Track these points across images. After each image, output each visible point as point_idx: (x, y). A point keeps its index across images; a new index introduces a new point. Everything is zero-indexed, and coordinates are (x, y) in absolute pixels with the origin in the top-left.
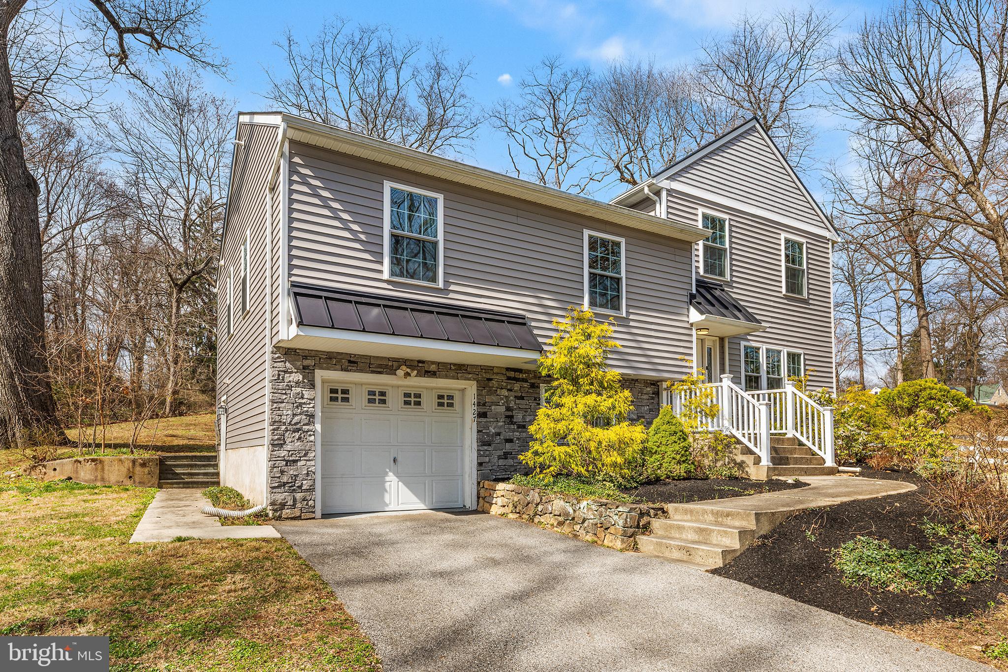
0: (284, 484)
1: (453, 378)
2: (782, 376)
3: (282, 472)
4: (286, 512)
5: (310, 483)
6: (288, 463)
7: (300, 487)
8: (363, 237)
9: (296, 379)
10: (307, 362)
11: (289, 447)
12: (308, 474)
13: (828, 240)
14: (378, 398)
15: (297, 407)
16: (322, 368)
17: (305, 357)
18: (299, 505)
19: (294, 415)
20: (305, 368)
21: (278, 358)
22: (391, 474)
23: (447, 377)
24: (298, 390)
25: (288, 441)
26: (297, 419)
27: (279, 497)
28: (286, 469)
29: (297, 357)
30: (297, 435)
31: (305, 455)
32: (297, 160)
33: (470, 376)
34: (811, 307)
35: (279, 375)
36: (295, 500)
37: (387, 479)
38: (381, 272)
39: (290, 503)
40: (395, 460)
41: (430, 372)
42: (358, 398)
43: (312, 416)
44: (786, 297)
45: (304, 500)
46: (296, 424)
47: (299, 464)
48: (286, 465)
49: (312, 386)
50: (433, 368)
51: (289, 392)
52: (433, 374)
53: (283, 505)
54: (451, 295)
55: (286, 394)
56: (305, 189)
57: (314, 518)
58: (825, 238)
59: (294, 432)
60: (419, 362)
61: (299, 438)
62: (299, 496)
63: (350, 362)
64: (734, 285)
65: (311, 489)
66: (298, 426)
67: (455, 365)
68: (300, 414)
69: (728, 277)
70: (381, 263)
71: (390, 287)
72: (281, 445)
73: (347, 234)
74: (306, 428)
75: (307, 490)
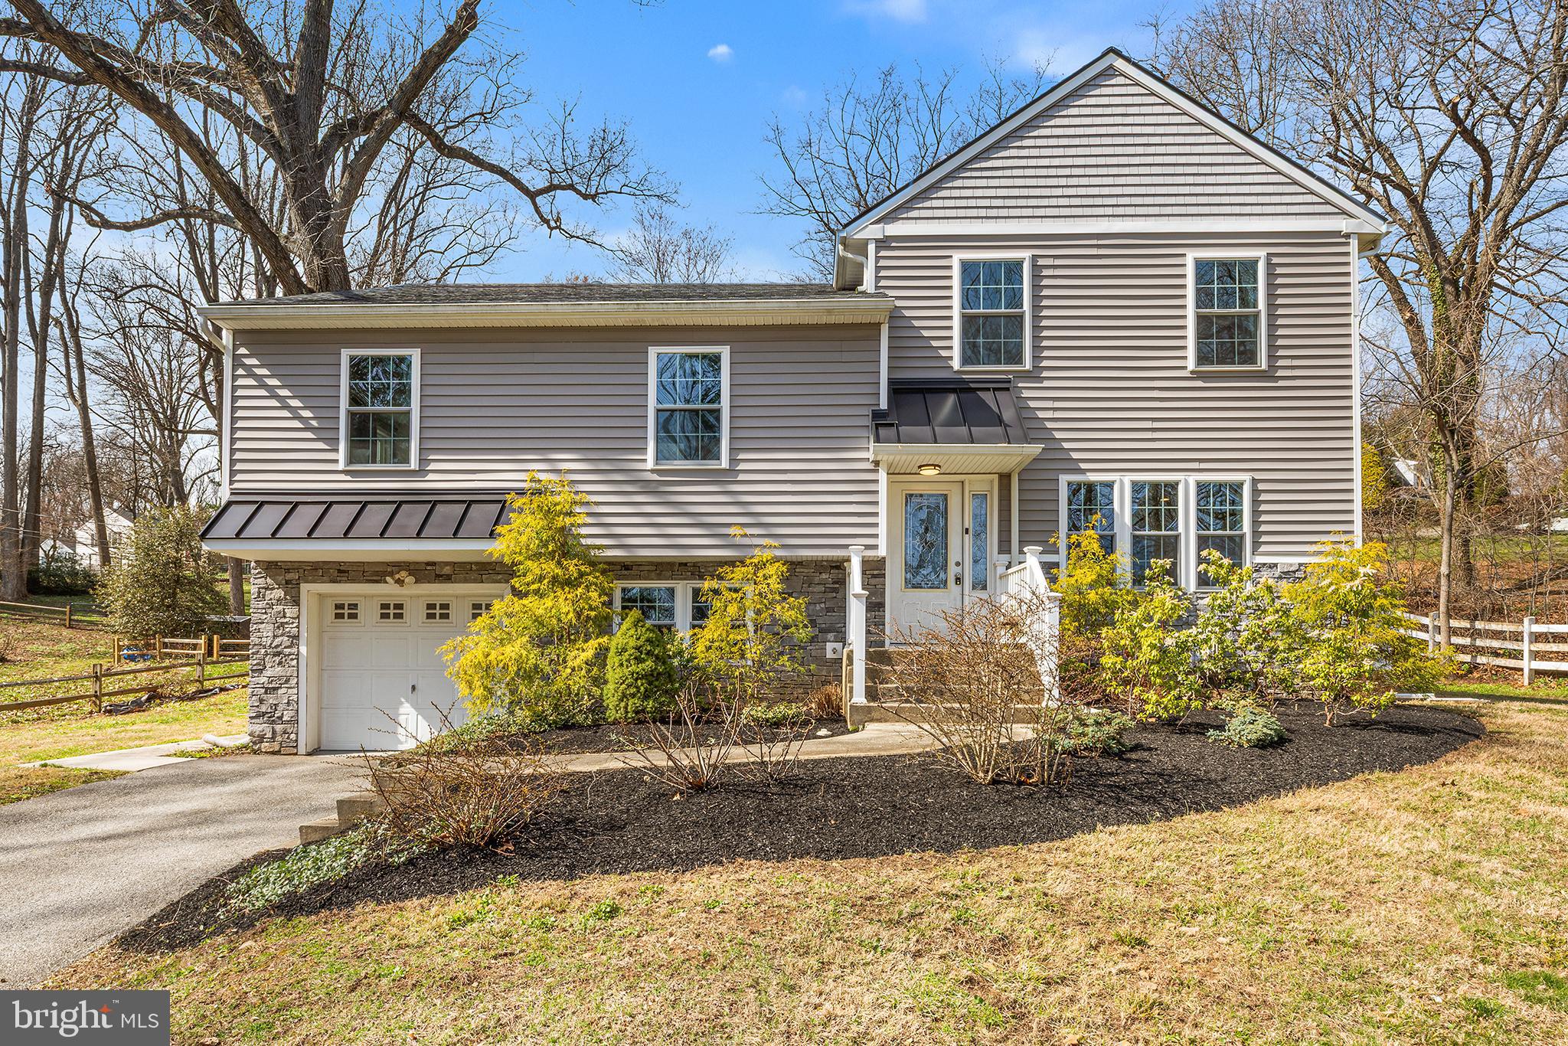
0: (264, 714)
1: (475, 581)
2: (1181, 529)
3: (261, 701)
4: (265, 746)
5: (292, 713)
6: (267, 690)
7: (280, 718)
8: (314, 423)
9: (277, 597)
10: (289, 576)
11: (269, 673)
12: (288, 703)
13: (1348, 236)
14: (392, 611)
15: (278, 627)
16: (307, 582)
17: (288, 571)
18: (278, 738)
19: (275, 637)
20: (287, 582)
21: (259, 573)
22: (407, 705)
23: (466, 581)
24: (280, 608)
25: (268, 665)
26: (277, 641)
27: (258, 729)
28: (265, 697)
29: (279, 571)
30: (277, 659)
31: (287, 682)
32: (242, 351)
33: (500, 577)
34: (1281, 383)
35: (259, 593)
36: (274, 732)
37: (402, 710)
38: (336, 461)
39: (269, 735)
40: (414, 688)
41: (441, 576)
42: (369, 613)
43: (297, 637)
44: (1197, 375)
45: (285, 733)
46: (276, 647)
47: (280, 691)
48: (266, 693)
49: (296, 602)
50: (447, 570)
51: (269, 611)
52: (447, 579)
53: (262, 738)
54: (430, 477)
55: (266, 613)
56: (251, 382)
57: (296, 754)
58: (1337, 234)
59: (274, 655)
60: (428, 564)
61: (280, 663)
62: (279, 728)
63: (340, 571)
64: (1045, 374)
65: (295, 721)
66: (279, 649)
67: (477, 563)
68: (282, 635)
69: (1028, 365)
70: (337, 450)
71: (349, 478)
72: (261, 671)
73: (297, 424)
74: (287, 651)
75: (288, 722)
